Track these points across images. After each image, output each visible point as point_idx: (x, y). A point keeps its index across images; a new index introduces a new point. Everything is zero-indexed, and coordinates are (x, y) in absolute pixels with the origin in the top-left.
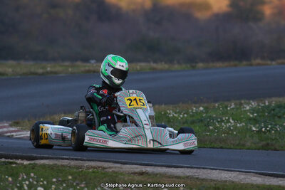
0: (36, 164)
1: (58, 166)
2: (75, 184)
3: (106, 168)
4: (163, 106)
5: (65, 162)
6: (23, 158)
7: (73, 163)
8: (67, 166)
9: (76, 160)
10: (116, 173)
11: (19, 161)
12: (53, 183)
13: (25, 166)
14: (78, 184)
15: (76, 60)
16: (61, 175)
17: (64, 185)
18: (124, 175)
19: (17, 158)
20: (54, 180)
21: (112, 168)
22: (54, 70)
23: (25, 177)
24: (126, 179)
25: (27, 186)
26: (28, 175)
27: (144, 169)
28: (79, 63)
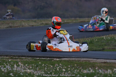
0: (61, 60)
1: (71, 61)
2: (78, 68)
3: (90, 61)
4: (113, 35)
5: (73, 59)
6: (56, 58)
7: (76, 59)
8: (74, 60)
9: (78, 58)
10: (94, 63)
11: (55, 59)
12: (69, 68)
13: (57, 61)
14: (79, 68)
15: (77, 17)
16: (72, 64)
17: (73, 68)
18: (97, 63)
19: (54, 58)
20: (69, 66)
21: (93, 61)
22: (68, 22)
23: (57, 65)
24: (98, 65)
25: (59, 69)
26: (59, 64)
27: (106, 61)
28: (78, 19)
